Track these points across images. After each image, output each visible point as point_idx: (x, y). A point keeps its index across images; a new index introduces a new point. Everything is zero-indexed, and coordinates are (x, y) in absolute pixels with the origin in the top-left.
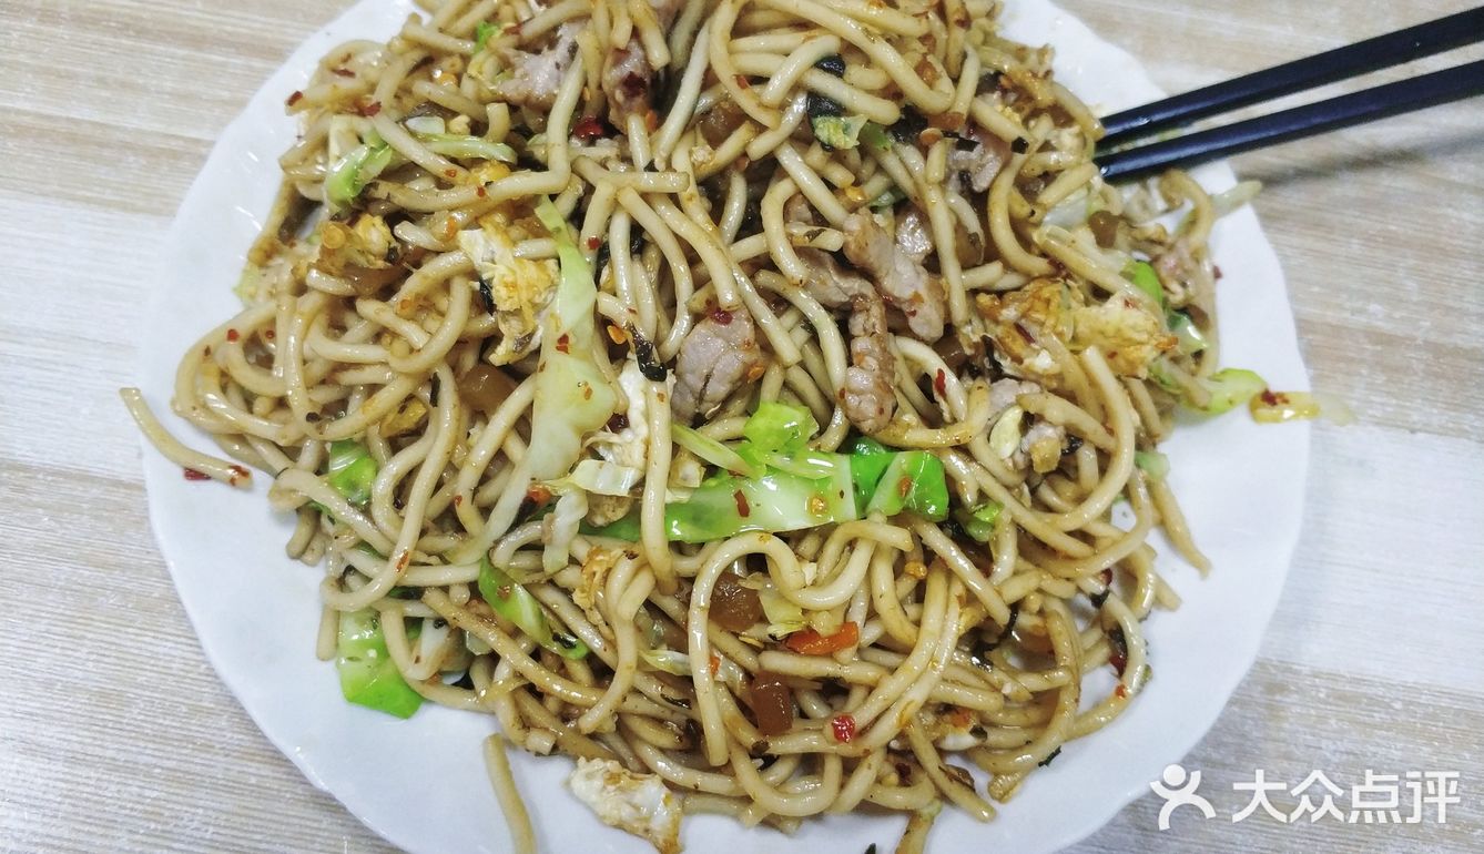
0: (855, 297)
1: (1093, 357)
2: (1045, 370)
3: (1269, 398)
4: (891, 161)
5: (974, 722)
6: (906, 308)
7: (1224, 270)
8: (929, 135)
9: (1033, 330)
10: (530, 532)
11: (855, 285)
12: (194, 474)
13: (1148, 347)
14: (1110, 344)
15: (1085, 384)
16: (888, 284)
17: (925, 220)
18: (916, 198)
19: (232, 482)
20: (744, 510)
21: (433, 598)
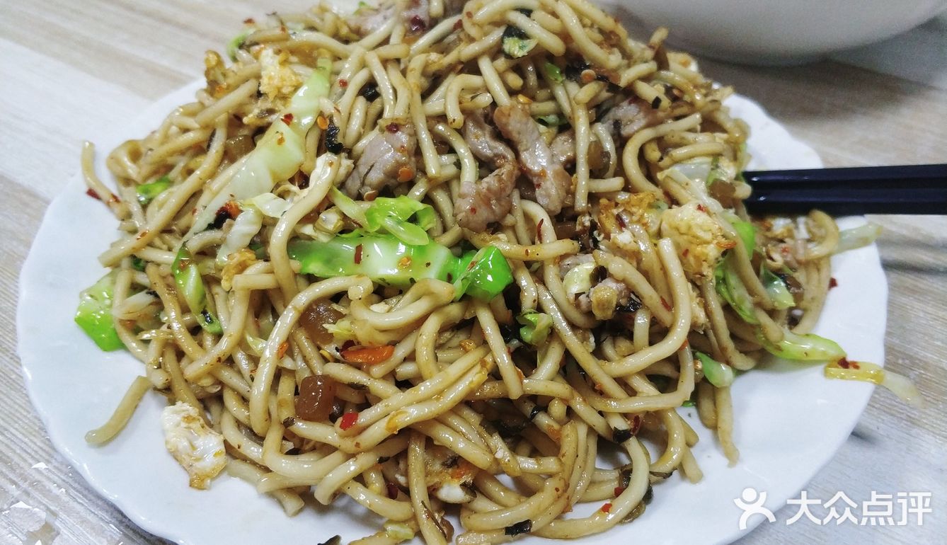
0: (498, 156)
1: (666, 245)
2: (625, 244)
3: (844, 363)
4: (560, 92)
5: (468, 479)
6: (535, 180)
7: (839, 281)
8: (586, 74)
11: (501, 148)
12: (92, 193)
14: (683, 240)
15: (657, 268)
18: (570, 118)
19: (108, 204)
20: (358, 259)
21: (151, 269)
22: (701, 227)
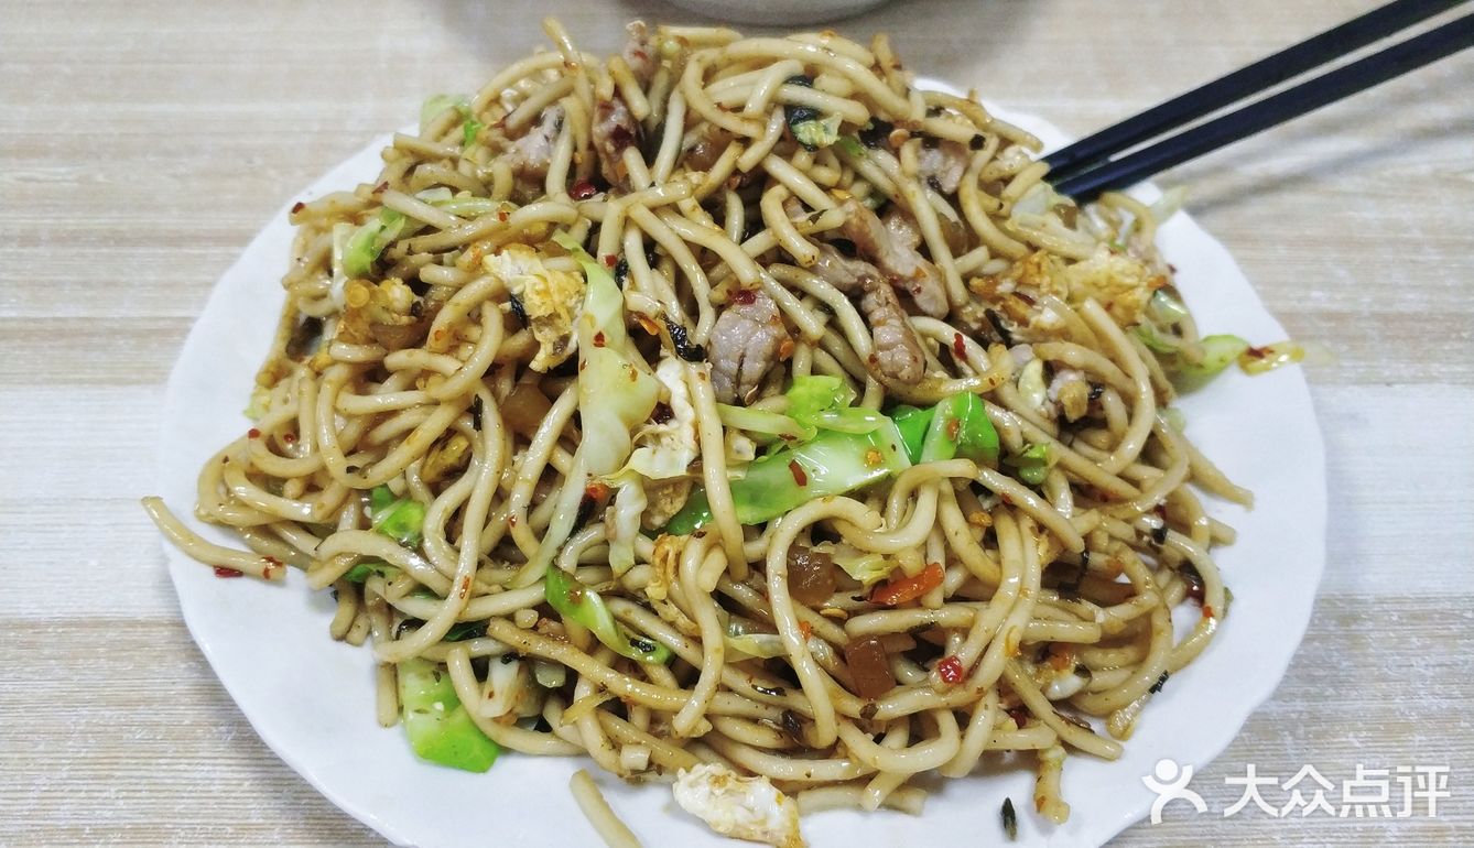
0: (862, 279)
1: (1092, 308)
2: (1053, 324)
3: (1256, 353)
4: (867, 167)
5: (1075, 662)
6: (911, 287)
7: (1176, 265)
8: (896, 136)
9: (1032, 294)
10: (593, 533)
11: (861, 267)
12: (225, 571)
13: (1141, 290)
14: (1105, 295)
16: (890, 262)
17: (909, 216)
18: (896, 196)
19: (266, 574)
20: (801, 478)
21: (499, 629)
22: (1123, 273)
